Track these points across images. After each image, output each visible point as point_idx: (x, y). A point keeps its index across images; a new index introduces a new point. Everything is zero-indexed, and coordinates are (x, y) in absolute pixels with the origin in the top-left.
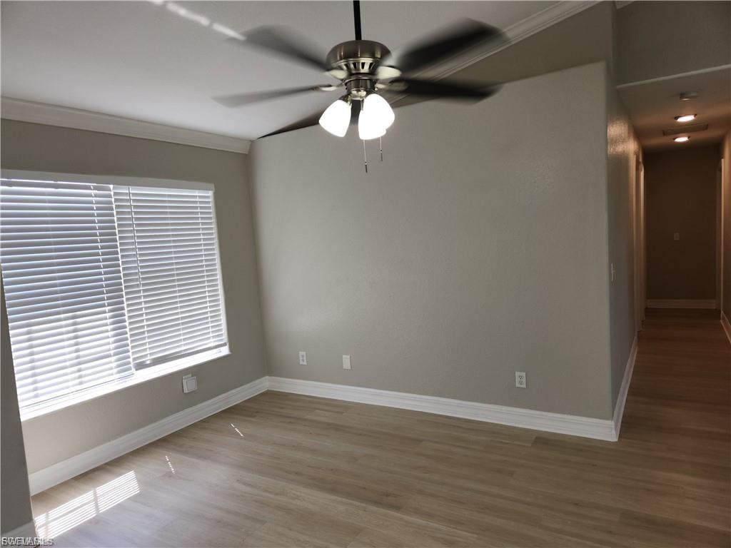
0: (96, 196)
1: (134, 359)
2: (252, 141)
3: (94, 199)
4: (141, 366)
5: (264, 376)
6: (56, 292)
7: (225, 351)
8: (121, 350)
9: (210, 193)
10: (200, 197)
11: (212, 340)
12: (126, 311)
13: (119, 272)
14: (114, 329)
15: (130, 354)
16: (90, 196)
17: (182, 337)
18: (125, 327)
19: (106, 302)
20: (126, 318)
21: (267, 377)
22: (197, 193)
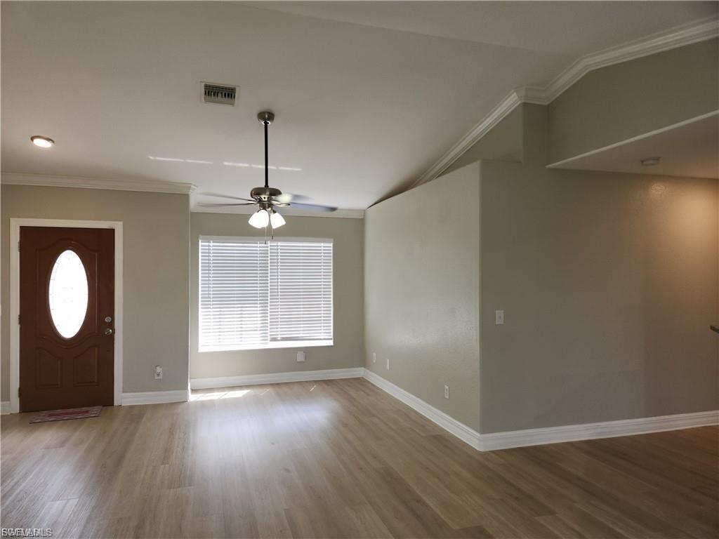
0: (260, 247)
1: (270, 335)
2: (365, 210)
3: (259, 249)
4: (274, 340)
5: (361, 367)
6: (234, 294)
7: (331, 343)
8: (264, 328)
9: (331, 245)
10: (324, 247)
11: (322, 334)
12: (269, 305)
13: (268, 287)
14: (262, 313)
15: (268, 331)
16: (257, 247)
17: (302, 329)
18: (267, 313)
19: (258, 302)
20: (269, 308)
21: (363, 368)
22: (322, 244)
